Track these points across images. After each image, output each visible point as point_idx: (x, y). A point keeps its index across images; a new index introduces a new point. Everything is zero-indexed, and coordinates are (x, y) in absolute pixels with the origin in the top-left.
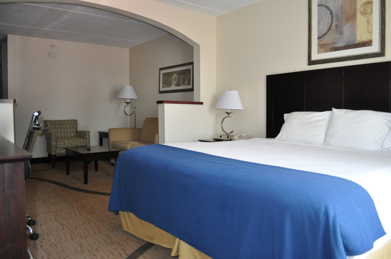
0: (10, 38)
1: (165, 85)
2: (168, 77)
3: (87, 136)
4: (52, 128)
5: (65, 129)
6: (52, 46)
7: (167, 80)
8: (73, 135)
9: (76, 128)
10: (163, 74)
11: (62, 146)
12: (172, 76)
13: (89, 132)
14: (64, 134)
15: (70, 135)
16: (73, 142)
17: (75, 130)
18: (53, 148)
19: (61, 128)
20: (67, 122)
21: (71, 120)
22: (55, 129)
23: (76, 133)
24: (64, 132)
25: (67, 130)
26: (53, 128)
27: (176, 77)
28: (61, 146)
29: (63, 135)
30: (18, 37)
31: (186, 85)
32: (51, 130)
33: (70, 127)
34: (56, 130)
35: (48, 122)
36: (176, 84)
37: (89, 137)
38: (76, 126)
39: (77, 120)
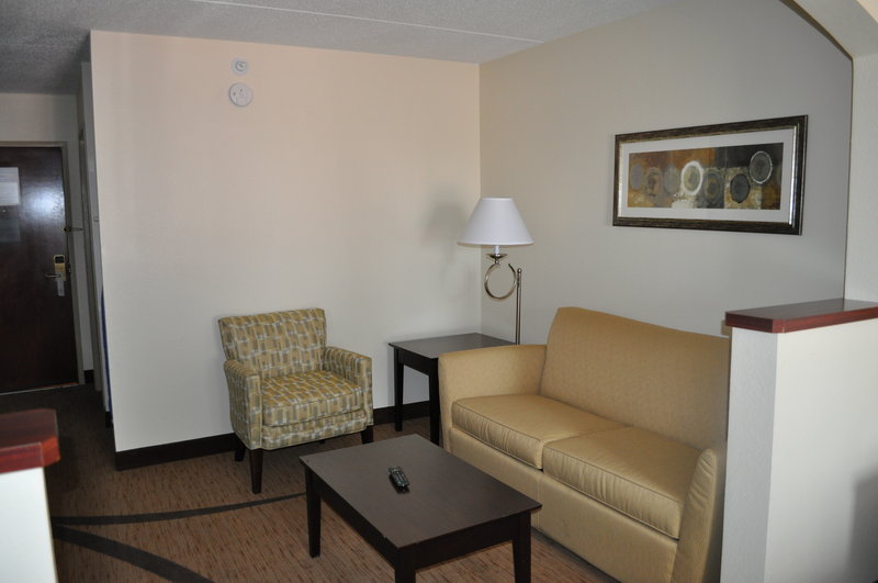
0: (100, 43)
1: (641, 198)
2: (657, 170)
3: (365, 375)
4: (245, 344)
5: (288, 346)
6: (240, 65)
7: (652, 182)
8: (312, 363)
9: (323, 341)
10: (634, 158)
11: (285, 421)
12: (680, 167)
13: (369, 360)
14: (286, 361)
15: (304, 365)
16: (321, 401)
17: (319, 346)
18: (255, 430)
19: (275, 344)
20: (293, 321)
21: (305, 313)
22: (256, 347)
23: (322, 357)
24: (285, 356)
25: (295, 350)
26: (250, 346)
27: (702, 171)
28: (280, 419)
29: (283, 367)
30: (125, 36)
31: (751, 207)
32: (245, 354)
33: (305, 338)
34: (260, 351)
35: (234, 326)
36: (698, 198)
37: (370, 377)
38: (321, 333)
39: (322, 312)
